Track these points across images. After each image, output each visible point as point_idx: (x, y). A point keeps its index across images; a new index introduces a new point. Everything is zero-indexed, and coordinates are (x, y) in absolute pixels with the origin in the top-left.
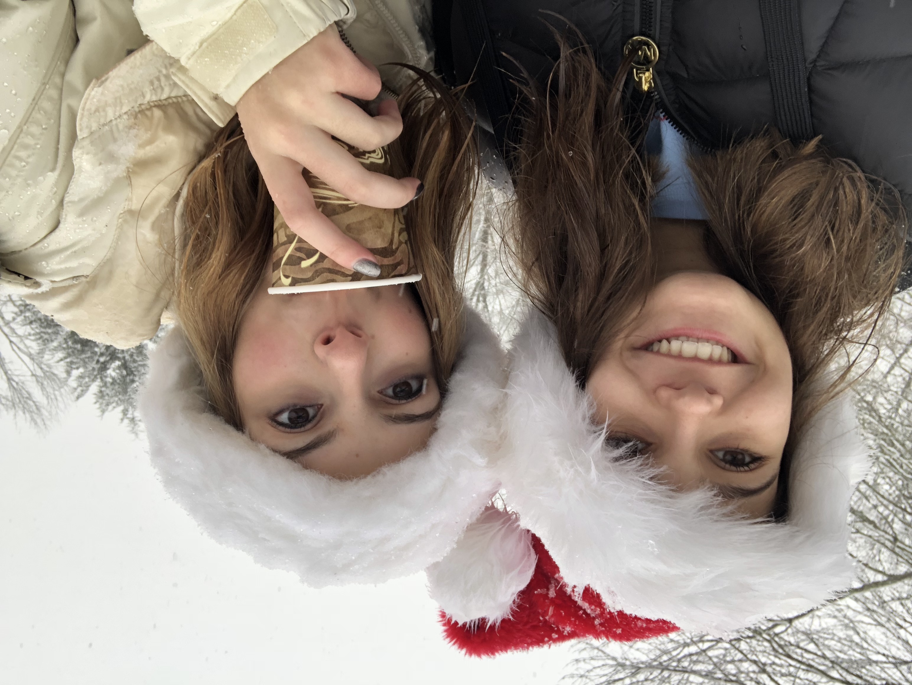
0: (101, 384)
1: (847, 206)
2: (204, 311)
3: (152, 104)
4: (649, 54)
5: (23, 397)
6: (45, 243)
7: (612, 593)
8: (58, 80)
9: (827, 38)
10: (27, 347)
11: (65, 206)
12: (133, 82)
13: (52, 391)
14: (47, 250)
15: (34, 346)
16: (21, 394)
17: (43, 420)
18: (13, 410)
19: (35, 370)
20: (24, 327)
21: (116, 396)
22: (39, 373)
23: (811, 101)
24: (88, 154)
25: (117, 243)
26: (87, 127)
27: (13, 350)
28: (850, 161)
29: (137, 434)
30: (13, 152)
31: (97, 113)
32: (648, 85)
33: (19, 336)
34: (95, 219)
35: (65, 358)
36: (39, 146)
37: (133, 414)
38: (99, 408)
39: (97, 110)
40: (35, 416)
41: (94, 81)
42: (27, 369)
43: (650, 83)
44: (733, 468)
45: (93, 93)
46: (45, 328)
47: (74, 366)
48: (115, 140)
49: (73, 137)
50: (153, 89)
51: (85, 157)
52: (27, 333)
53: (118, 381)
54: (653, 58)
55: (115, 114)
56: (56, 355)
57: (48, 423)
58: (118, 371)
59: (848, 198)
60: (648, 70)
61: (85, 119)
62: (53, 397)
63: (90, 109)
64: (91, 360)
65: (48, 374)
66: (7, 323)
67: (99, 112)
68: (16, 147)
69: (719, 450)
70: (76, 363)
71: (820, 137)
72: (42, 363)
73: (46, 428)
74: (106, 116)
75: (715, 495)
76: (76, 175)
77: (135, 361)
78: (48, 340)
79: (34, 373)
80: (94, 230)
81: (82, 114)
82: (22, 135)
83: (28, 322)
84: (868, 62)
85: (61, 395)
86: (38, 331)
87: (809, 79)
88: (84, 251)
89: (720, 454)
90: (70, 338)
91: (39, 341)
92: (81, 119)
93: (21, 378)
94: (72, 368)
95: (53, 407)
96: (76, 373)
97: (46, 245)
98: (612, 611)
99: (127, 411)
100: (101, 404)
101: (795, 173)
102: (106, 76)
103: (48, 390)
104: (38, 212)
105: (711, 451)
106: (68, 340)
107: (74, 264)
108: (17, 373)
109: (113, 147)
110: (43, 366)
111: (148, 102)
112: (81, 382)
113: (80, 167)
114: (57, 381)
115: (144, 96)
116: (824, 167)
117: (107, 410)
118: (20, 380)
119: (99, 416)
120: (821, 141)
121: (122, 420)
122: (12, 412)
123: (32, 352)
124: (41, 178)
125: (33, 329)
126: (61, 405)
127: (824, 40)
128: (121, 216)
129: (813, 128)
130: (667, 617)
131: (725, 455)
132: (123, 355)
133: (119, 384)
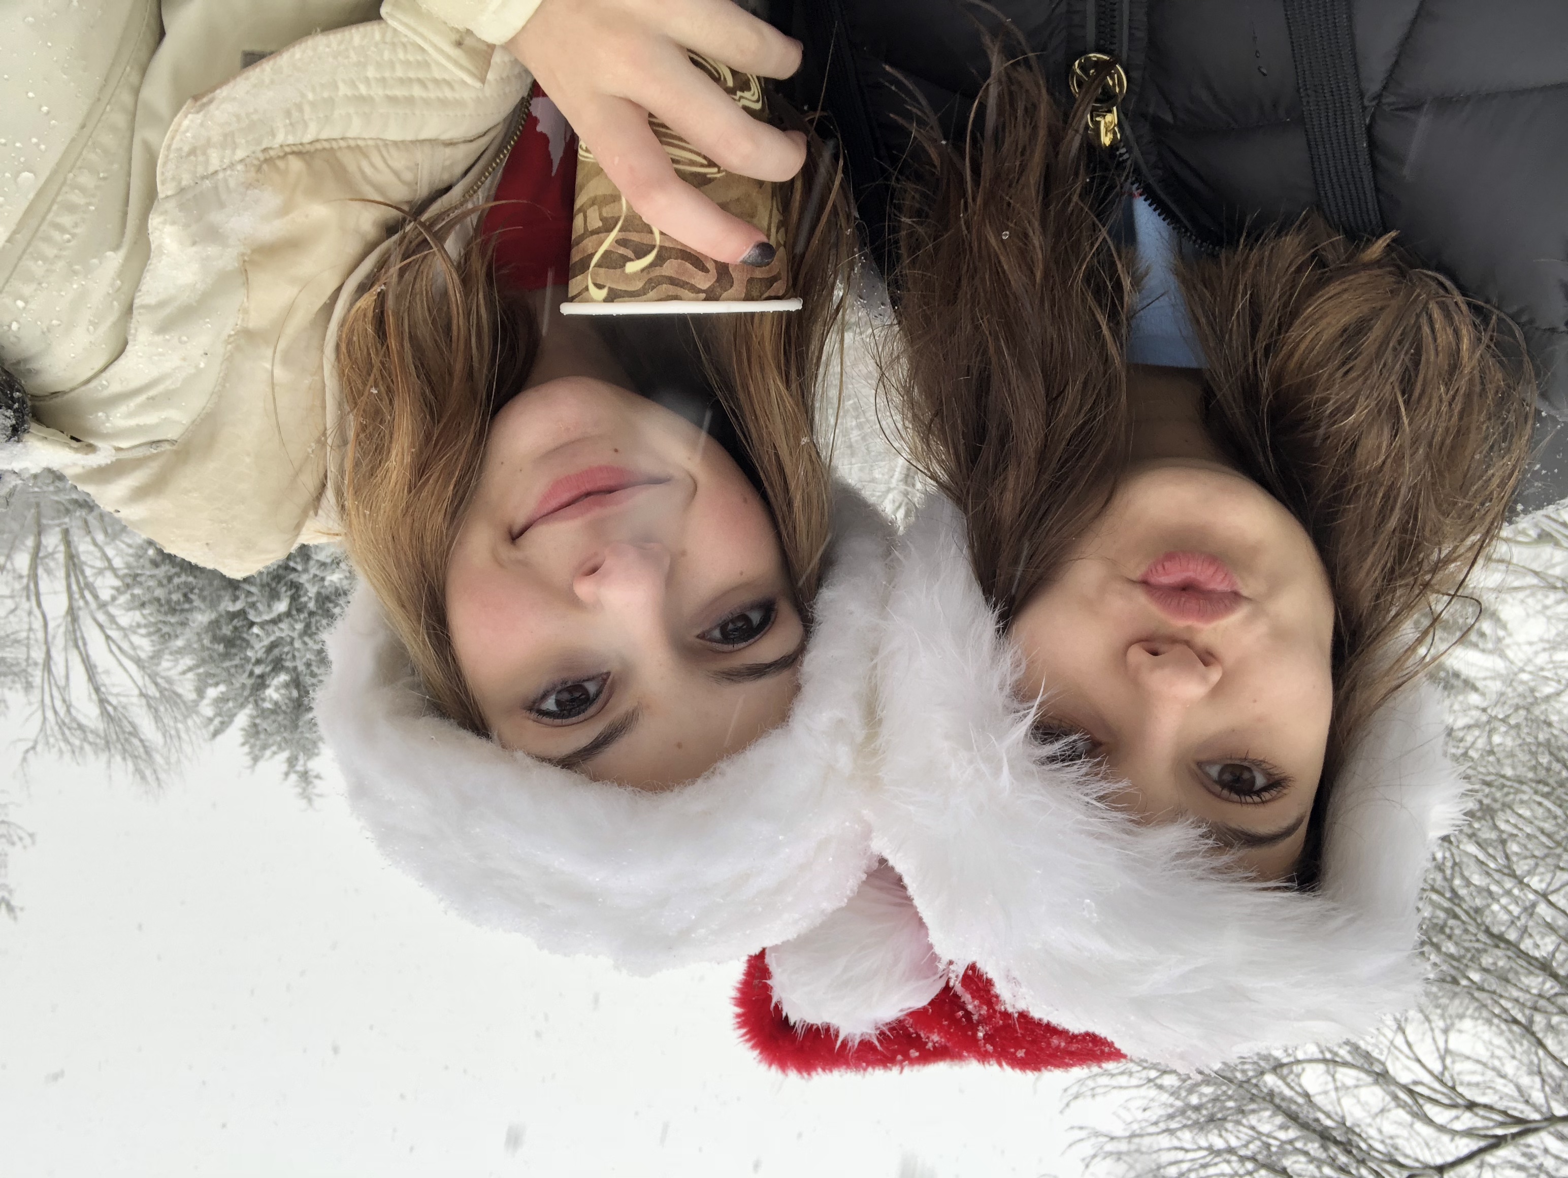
0: (255, 713)
1: (1437, 354)
2: (395, 548)
3: (288, 149)
4: (1111, 83)
5: (124, 732)
6: (103, 380)
7: (1013, 980)
8: (126, 97)
9: (1399, 56)
10: (134, 648)
11: (135, 312)
12: (256, 111)
13: (172, 724)
14: (106, 393)
15: (145, 645)
16: (121, 727)
17: (155, 771)
18: (107, 753)
19: (145, 686)
20: (131, 613)
21: (278, 732)
22: (152, 691)
23: (1374, 165)
24: (173, 223)
25: (224, 386)
26: (173, 178)
27: (111, 651)
28: (1442, 278)
29: (310, 800)
30: (50, 217)
31: (192, 158)
32: (1110, 136)
33: (120, 628)
34: (184, 338)
35: (197, 666)
36: (92, 208)
37: (305, 765)
38: (250, 753)
39: (193, 152)
40: (142, 765)
41: (189, 102)
42: (131, 685)
43: (1115, 134)
44: (1235, 797)
45: (186, 123)
46: (166, 614)
47: (210, 681)
48: (222, 205)
49: (151, 196)
50: (291, 124)
51: (168, 229)
52: (134, 624)
53: (284, 708)
54: (1117, 90)
55: (222, 161)
56: (181, 662)
57: (163, 776)
58: (283, 691)
59: (1439, 340)
60: (1110, 111)
61: (171, 166)
62: (173, 732)
63: (180, 149)
64: (240, 670)
65: (166, 693)
66: (103, 606)
67: (196, 156)
68: (55, 207)
69: (1211, 762)
70: (214, 675)
71: (1393, 234)
72: (157, 674)
73: (159, 785)
74: (207, 162)
75: (1202, 836)
76: (153, 260)
77: (313, 675)
78: (169, 635)
79: (144, 691)
80: (184, 359)
81: (167, 156)
82: (65, 189)
83: (136, 604)
84: (1468, 98)
85: (187, 730)
86: (152, 620)
87: (1369, 129)
88: (167, 398)
89: (1214, 771)
90: (207, 632)
91: (154, 638)
92: (165, 164)
93: (122, 699)
94: (207, 685)
95: (173, 750)
96: (212, 693)
97: (104, 383)
98: (1010, 1010)
99: (297, 759)
100: (252, 746)
101: (1346, 290)
102: (211, 96)
103: (166, 721)
104: (90, 321)
105: (1200, 764)
106: (203, 636)
107: (150, 418)
108: (115, 690)
109: (216, 217)
110: (159, 680)
111: (281, 146)
112: (220, 709)
113: (160, 246)
114: (182, 706)
115: (273, 134)
116: (1395, 283)
117: (262, 756)
118: (120, 702)
119: (248, 768)
120: (1394, 240)
121: (287, 774)
122: (104, 757)
123: (143, 655)
124: (95, 261)
125: (144, 616)
126: (187, 748)
127: (1394, 59)
128: (232, 339)
129: (1382, 217)
130: (1102, 1031)
131: (1221, 772)
132: (294, 664)
133: (285, 712)
